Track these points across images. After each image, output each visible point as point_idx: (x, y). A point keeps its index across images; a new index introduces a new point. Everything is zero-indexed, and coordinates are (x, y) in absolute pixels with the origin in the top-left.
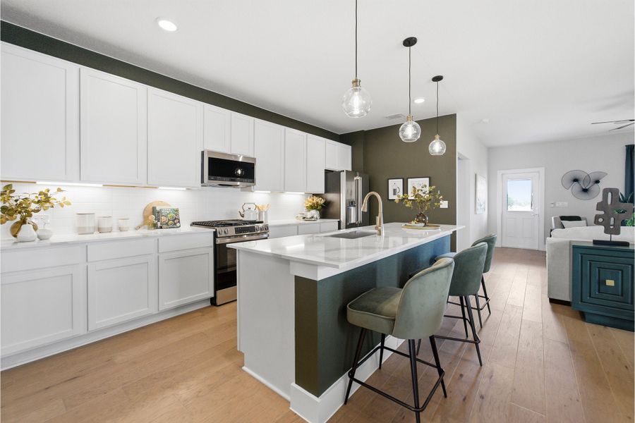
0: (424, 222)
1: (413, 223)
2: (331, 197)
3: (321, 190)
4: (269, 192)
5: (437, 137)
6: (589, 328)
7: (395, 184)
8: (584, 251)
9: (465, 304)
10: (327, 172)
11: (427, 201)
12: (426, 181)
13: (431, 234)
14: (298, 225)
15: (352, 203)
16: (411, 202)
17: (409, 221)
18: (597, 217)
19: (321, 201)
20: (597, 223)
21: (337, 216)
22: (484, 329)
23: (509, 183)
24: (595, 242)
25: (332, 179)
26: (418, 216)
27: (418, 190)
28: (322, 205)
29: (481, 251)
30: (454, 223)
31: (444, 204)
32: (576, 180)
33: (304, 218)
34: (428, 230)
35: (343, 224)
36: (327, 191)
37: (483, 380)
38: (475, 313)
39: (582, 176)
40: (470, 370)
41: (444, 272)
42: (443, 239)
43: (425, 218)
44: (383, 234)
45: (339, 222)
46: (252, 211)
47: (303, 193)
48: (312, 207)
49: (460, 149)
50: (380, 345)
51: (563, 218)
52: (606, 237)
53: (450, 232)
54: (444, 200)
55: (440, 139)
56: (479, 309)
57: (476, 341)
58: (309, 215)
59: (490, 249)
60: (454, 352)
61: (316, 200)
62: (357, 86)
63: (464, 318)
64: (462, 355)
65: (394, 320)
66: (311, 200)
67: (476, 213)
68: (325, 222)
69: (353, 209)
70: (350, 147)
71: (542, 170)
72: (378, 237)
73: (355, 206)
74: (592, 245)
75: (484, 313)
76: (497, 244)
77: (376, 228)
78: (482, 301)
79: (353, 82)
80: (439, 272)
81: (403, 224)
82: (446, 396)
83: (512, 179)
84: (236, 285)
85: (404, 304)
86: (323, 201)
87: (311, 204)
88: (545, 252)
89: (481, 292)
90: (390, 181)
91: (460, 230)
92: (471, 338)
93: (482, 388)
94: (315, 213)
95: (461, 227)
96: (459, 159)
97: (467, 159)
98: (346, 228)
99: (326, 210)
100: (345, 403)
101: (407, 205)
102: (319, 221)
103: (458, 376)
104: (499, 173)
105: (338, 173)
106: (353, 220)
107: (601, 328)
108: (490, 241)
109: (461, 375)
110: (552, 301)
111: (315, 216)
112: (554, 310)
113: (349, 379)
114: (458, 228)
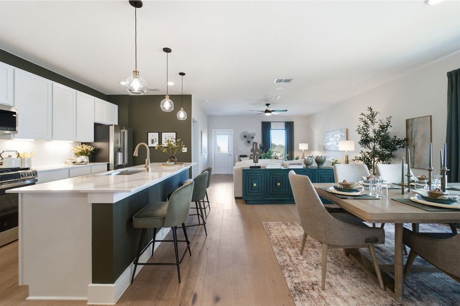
0: (174, 161)
1: (168, 162)
2: (100, 145)
3: (91, 139)
4: (33, 140)
5: (182, 109)
6: (248, 206)
7: (153, 136)
8: (247, 172)
9: (199, 207)
10: (96, 125)
11: (176, 148)
12: (174, 135)
13: (178, 169)
14: (69, 169)
15: (119, 149)
16: (166, 149)
17: (165, 161)
18: (251, 155)
19: (90, 148)
20: (251, 158)
21: (106, 159)
22: (208, 218)
23: (218, 136)
24: (251, 167)
25: (101, 131)
26: (170, 158)
27: (170, 141)
28: (91, 152)
29: (205, 175)
30: (190, 161)
31: (185, 150)
32: (245, 137)
33: (74, 163)
34: (177, 166)
35: (112, 166)
36: (96, 140)
37: (208, 241)
38: (203, 210)
39: (247, 135)
40: (201, 240)
41: (190, 187)
42: (185, 171)
43: (175, 159)
44: (150, 170)
45: (108, 165)
46: (14, 159)
47: (72, 142)
48: (82, 154)
49: (193, 116)
50: (152, 240)
51: (241, 156)
52: (254, 165)
53: (189, 167)
54: (185, 147)
55: (184, 110)
56: (205, 208)
57: (204, 223)
58: (79, 159)
59: (210, 174)
60: (194, 233)
61: (85, 147)
62: (136, 75)
63: (198, 214)
64: (197, 234)
65: (165, 218)
66: (80, 148)
67: (201, 155)
68: (94, 165)
69: (120, 155)
70: (117, 106)
71: (232, 130)
72: (146, 173)
73: (121, 152)
74: (249, 169)
75: (207, 209)
76: (213, 173)
77: (146, 167)
78: (206, 204)
79: (134, 72)
80: (187, 187)
81: (161, 164)
82: (191, 255)
83: (219, 135)
84: (18, 225)
85: (170, 208)
86: (92, 149)
87: (80, 151)
88: (233, 175)
89: (205, 199)
90: (149, 134)
91: (193, 166)
92: (202, 222)
93: (207, 245)
94: (85, 159)
95: (195, 164)
96: (193, 122)
97: (197, 122)
98: (114, 169)
99: (95, 156)
100: (132, 283)
101: (164, 151)
102: (89, 164)
103: (196, 244)
104: (213, 130)
105: (108, 127)
106: (120, 162)
107: (252, 205)
108: (209, 170)
109: (198, 243)
110: (236, 198)
111: (85, 161)
112: (236, 202)
113: (134, 265)
114: (193, 164)
